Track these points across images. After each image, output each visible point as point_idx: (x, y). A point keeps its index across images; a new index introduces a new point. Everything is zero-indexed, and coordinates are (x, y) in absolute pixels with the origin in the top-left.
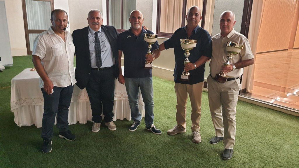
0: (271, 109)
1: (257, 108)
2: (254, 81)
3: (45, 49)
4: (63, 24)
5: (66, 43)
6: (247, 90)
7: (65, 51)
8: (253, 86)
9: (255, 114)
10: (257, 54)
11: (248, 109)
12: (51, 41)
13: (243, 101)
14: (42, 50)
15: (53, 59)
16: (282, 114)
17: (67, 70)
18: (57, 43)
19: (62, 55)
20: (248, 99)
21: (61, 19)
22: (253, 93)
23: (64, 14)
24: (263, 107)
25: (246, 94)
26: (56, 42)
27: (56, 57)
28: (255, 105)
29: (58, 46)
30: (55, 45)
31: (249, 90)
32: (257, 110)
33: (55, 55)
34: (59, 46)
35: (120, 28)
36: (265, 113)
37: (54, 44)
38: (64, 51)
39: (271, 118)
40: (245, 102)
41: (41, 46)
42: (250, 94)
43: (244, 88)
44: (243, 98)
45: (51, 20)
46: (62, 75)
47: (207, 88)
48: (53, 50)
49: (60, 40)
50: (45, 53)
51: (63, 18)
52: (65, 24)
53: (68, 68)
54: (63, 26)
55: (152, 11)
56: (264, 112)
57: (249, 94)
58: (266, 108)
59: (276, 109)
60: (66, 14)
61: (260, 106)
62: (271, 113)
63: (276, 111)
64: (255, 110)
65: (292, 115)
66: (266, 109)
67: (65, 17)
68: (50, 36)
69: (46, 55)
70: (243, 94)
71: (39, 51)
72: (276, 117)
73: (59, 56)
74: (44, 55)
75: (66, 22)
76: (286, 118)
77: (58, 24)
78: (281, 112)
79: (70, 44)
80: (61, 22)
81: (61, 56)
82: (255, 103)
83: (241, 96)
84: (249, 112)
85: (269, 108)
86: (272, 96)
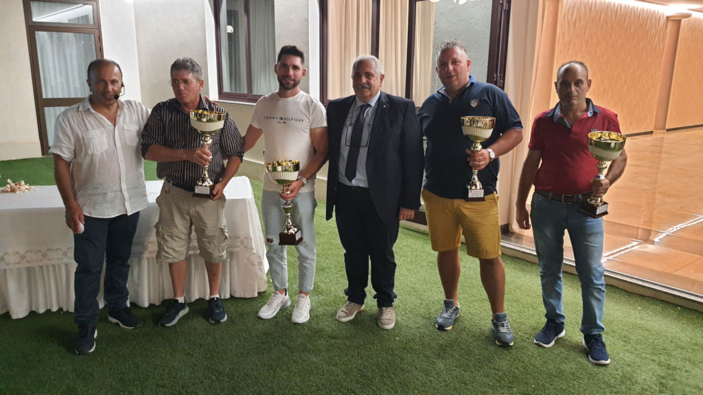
3: (70, 140)
4: (111, 90)
5: (117, 127)
6: (511, 228)
7: (112, 142)
12: (83, 124)
14: (66, 142)
15: (88, 158)
17: (118, 183)
18: (96, 127)
19: (106, 151)
20: (509, 248)
21: (107, 78)
22: (525, 234)
23: (113, 69)
25: (508, 237)
26: (93, 127)
27: (92, 155)
29: (96, 135)
30: (91, 132)
31: (515, 228)
33: (90, 153)
34: (98, 133)
35: (246, 92)
37: (87, 130)
38: (109, 144)
41: (63, 134)
42: (519, 237)
43: (505, 223)
45: (87, 81)
46: (106, 194)
47: (426, 225)
48: (86, 141)
49: (102, 121)
50: (74, 148)
51: (111, 76)
52: (116, 89)
53: (120, 178)
54: (112, 93)
60: (116, 69)
67: (116, 75)
68: (82, 114)
69: (74, 151)
71: (59, 144)
73: (99, 153)
74: (73, 152)
75: (116, 84)
77: (101, 89)
79: (125, 128)
80: (106, 85)
81: (102, 154)
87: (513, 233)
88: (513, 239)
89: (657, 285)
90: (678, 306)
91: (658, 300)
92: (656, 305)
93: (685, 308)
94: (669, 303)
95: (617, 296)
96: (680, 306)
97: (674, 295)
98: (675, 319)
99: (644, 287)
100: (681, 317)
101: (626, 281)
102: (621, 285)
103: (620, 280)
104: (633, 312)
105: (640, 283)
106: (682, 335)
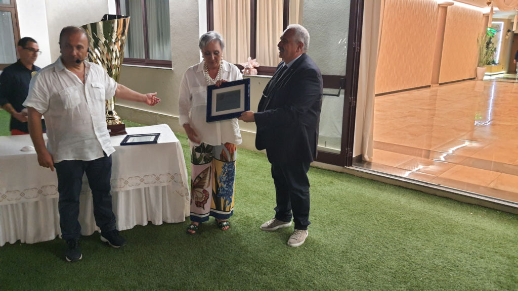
0: (403, 187)
1: (381, 187)
2: (375, 141)
3: (45, 96)
5: (86, 85)
6: (364, 157)
7: (83, 97)
8: (374, 149)
9: (378, 197)
10: (377, 95)
11: (367, 190)
13: (357, 176)
16: (420, 195)
19: (80, 106)
20: (366, 173)
22: (373, 161)
24: (390, 185)
25: (362, 165)
28: (378, 181)
29: (70, 92)
31: (366, 157)
32: (381, 190)
34: (72, 90)
35: (144, 58)
36: (394, 195)
38: (81, 99)
39: (402, 203)
40: (361, 177)
42: (369, 164)
43: (359, 154)
44: (358, 171)
46: (84, 141)
49: (74, 80)
51: (77, 42)
52: (80, 53)
55: (198, 26)
56: (392, 192)
57: (367, 164)
58: (395, 185)
59: (410, 188)
60: (83, 36)
61: (386, 184)
62: (403, 195)
63: (411, 189)
64: (377, 191)
65: (437, 195)
66: (395, 188)
67: (82, 41)
70: (357, 164)
72: (411, 201)
73: (73, 107)
76: (427, 200)
78: (419, 191)
79: (93, 85)
81: (76, 108)
82: (377, 179)
83: (355, 169)
84: (368, 194)
85: (400, 186)
86: (405, 164)
87: (365, 161)
88: (365, 165)
89: (480, 195)
90: (497, 210)
91: (482, 206)
92: (483, 211)
93: (503, 212)
94: (490, 208)
95: (452, 205)
96: (499, 211)
97: (494, 203)
98: (498, 220)
99: (472, 197)
100: (502, 219)
101: (458, 194)
102: (454, 197)
103: (453, 193)
104: (468, 217)
105: (468, 195)
106: (508, 232)
